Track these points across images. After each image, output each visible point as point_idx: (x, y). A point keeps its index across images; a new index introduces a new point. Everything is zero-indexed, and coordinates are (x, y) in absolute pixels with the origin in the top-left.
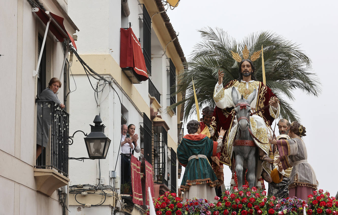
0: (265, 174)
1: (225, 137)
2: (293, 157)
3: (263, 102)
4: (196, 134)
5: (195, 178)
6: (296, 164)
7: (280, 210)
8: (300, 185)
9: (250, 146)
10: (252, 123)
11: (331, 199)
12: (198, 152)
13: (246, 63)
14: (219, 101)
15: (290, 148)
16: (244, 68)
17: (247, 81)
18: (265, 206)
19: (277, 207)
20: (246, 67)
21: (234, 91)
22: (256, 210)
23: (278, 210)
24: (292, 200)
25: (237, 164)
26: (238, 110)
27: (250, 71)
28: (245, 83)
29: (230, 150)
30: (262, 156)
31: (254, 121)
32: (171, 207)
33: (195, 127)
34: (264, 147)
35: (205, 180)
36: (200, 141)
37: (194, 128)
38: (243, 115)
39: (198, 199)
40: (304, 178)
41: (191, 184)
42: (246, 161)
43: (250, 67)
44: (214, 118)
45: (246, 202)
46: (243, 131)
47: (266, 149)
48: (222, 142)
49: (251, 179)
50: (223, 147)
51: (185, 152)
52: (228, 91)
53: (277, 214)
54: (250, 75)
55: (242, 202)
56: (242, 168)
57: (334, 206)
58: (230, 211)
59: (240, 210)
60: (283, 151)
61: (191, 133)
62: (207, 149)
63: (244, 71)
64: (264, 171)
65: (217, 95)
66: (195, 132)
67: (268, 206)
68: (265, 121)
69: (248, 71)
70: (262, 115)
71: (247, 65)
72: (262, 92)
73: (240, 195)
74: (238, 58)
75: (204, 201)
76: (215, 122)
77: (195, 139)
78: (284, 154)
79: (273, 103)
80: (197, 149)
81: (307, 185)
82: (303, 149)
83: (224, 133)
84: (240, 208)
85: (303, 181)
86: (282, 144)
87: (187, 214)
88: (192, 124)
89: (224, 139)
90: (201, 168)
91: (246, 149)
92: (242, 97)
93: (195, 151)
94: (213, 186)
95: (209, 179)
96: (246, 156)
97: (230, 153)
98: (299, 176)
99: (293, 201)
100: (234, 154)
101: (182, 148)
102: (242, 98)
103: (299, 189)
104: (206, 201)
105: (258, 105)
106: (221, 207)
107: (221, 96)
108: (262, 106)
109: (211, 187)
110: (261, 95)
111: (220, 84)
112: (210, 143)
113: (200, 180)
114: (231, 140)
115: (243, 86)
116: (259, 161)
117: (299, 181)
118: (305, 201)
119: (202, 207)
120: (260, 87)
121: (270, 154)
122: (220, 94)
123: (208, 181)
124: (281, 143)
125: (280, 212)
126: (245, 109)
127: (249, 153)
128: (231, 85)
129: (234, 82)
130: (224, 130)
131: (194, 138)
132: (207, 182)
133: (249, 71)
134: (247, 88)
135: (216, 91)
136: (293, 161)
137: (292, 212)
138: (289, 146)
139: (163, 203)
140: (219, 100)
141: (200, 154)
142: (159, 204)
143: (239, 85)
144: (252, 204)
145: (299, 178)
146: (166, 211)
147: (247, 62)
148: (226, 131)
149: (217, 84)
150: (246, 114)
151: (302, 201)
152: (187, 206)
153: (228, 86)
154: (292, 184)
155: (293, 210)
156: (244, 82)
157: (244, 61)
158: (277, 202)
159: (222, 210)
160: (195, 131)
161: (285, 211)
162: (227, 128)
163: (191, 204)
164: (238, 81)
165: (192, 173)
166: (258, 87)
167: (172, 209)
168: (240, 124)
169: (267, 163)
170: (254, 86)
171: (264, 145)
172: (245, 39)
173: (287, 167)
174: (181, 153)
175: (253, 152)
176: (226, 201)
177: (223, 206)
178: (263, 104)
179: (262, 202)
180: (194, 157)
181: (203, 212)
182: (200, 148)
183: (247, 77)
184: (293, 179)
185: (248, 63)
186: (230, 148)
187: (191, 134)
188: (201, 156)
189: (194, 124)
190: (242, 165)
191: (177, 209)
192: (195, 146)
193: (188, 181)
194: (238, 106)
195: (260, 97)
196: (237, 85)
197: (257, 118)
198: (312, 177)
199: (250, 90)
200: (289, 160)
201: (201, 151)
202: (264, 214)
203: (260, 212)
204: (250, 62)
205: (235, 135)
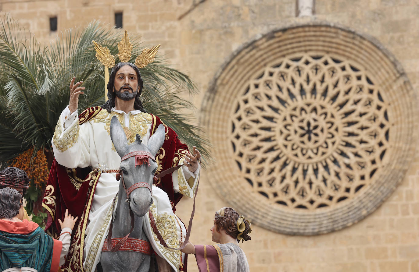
1: (75, 232)
3: (159, 160)
12: (21, 262)
13: (128, 70)
14: (67, 149)
15: (224, 264)
16: (121, 80)
20: (127, 78)
21: (115, 126)
26: (131, 166)
27: (135, 89)
28: (122, 115)
29: (90, 262)
33: (15, 203)
34: (171, 258)
36: (27, 235)
37: (12, 207)
43: (135, 79)
44: (51, 190)
47: (175, 261)
48: (70, 242)
60: (208, 269)
61: (4, 217)
62: (41, 255)
63: (122, 88)
65: (65, 136)
66: (14, 216)
69: (131, 89)
71: (130, 74)
74: (108, 59)
76: (54, 197)
77: (16, 231)
80: (19, 253)
83: (74, 223)
86: (205, 255)
89: (73, 237)
93: (16, 258)
97: (88, 269)
107: (72, 138)
111: (72, 111)
112: (46, 243)
114: (96, 237)
120: (154, 127)
122: (71, 134)
124: (205, 250)
126: (147, 164)
128: (89, 117)
129: (97, 111)
130: (73, 217)
131: (15, 228)
133: (133, 87)
135: (63, 125)
138: (223, 260)
140: (68, 146)
141: (26, 266)
143: (107, 118)
147: (130, 68)
148: (77, 218)
149: (66, 111)
150: (149, 178)
153: (83, 118)
156: (120, 112)
157: (121, 66)
160: (14, 213)
162: (79, 212)
164: (104, 110)
168: (136, 198)
170: (140, 123)
171: (171, 252)
178: (160, 164)
180: (11, 271)
182: (26, 253)
183: (127, 103)
186: (91, 257)
187: (5, 219)
188: (27, 270)
189: (13, 197)
192: (16, 248)
194: (130, 159)
196: (102, 118)
199: (132, 130)
201: (30, 258)
204: (136, 70)
205: (105, 228)
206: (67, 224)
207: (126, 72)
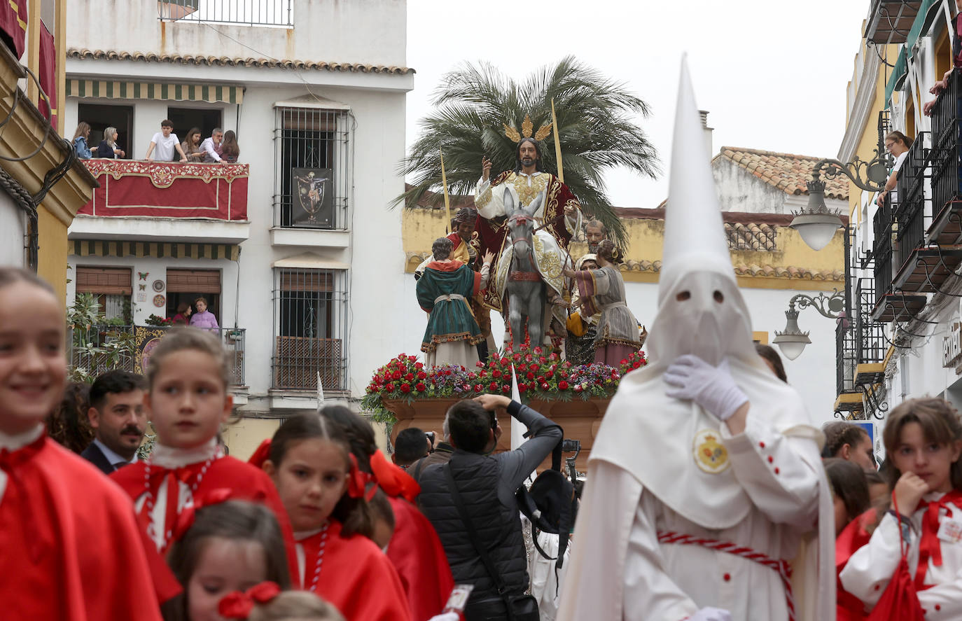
0: (556, 325)
1: (492, 265)
2: (602, 297)
3: (554, 208)
4: (447, 261)
5: (445, 332)
6: (606, 309)
7: (577, 383)
8: (612, 342)
9: (533, 282)
10: (537, 244)
12: (449, 291)
14: (483, 207)
15: (597, 284)
16: (523, 152)
17: (528, 173)
18: (554, 377)
19: (573, 378)
20: (527, 151)
21: (506, 196)
22: (540, 382)
23: (573, 384)
24: (595, 367)
25: (511, 310)
27: (534, 158)
28: (526, 177)
29: (500, 287)
30: (552, 297)
31: (540, 241)
32: (409, 378)
33: (446, 249)
34: (554, 283)
35: (461, 334)
36: (453, 271)
37: (444, 252)
38: (522, 236)
39: (451, 365)
40: (618, 330)
41: (439, 341)
42: (525, 303)
43: (533, 150)
45: (524, 371)
46: (522, 259)
47: (557, 285)
48: (488, 273)
49: (533, 333)
50: (490, 281)
51: (429, 289)
52: (497, 191)
53: (572, 389)
54: (533, 164)
55: (518, 371)
56: (520, 317)
58: (499, 384)
60: (585, 288)
61: (439, 259)
62: (465, 284)
63: (524, 158)
64: (555, 320)
65: (480, 199)
66: (446, 258)
67: (559, 377)
68: (558, 240)
69: (530, 158)
70: (552, 230)
71: (529, 148)
72: (554, 192)
73: (516, 359)
74: (515, 136)
75: (459, 369)
76: (478, 240)
77: (446, 269)
78: (586, 293)
79: (569, 212)
80: (448, 285)
81: (623, 342)
83: (492, 259)
85: (617, 336)
86: (583, 278)
87: (433, 388)
88: (441, 245)
89: (492, 269)
90: (456, 315)
91: (526, 285)
92: (520, 204)
93: (446, 288)
94: (473, 343)
95: (468, 333)
96: (526, 297)
97: (500, 292)
98: (610, 329)
99: (597, 370)
100: (507, 293)
101: (425, 283)
102: (520, 208)
103: (610, 349)
104: (463, 369)
105: (546, 213)
106: (487, 378)
107: (487, 198)
108: (553, 214)
109: (471, 346)
110: (552, 196)
111: (485, 180)
112: (469, 276)
113: (452, 335)
115: (522, 182)
116: (547, 305)
117: (610, 336)
118: (616, 370)
119: (458, 378)
120: (550, 184)
121: (564, 294)
122: (486, 195)
123: (467, 336)
124: (583, 275)
125: (576, 387)
126: (524, 225)
127: (532, 292)
128: (502, 180)
129: (508, 175)
130: (492, 254)
131: (444, 268)
132: (465, 338)
133: (532, 157)
134: (530, 185)
135: (479, 191)
136: (601, 304)
137: (595, 386)
138: (596, 281)
139: (396, 372)
140: (483, 205)
141: (453, 293)
142: (390, 374)
143: (516, 180)
144: (533, 374)
145: (610, 332)
146: (400, 385)
147: (530, 143)
148: (495, 254)
149: (481, 180)
150: (526, 233)
151: (611, 369)
152: (433, 376)
153: (497, 182)
154: (599, 341)
155: (598, 382)
156: (525, 175)
157: (524, 141)
158: (573, 370)
159: (487, 383)
160: (445, 256)
161: (584, 385)
162: (496, 250)
163: (440, 373)
164: (514, 173)
165: (440, 323)
166: (546, 184)
167: (410, 381)
168: (517, 246)
169: (559, 307)
170: (540, 182)
171: (554, 279)
172: (530, 77)
173: (593, 312)
174: (423, 291)
175: (537, 291)
176: (494, 369)
177: (489, 377)
178: (555, 211)
179: (550, 372)
180: (442, 298)
181: (458, 386)
182: (453, 284)
183: (529, 168)
184: (600, 334)
185: (531, 145)
186: (501, 284)
187: (439, 261)
188: (454, 296)
190: (519, 312)
191: (418, 381)
192: (445, 282)
193: (433, 336)
194: (513, 221)
195: (549, 199)
197: (544, 237)
198: (631, 328)
199: (533, 188)
200: (596, 301)
201: (456, 288)
202: (553, 387)
203: (546, 385)
204: (534, 144)
205: (508, 264)
206: (488, 259)
207: (526, 147)
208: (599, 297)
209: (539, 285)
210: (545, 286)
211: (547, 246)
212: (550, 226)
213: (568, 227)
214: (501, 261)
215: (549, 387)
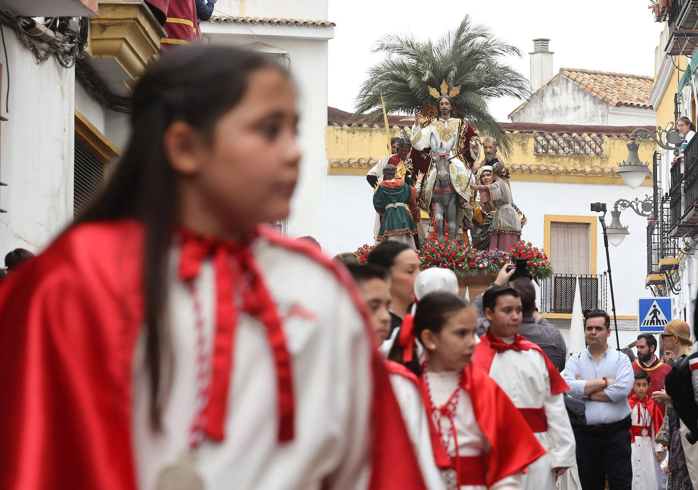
0: (466, 220)
1: (423, 181)
2: (496, 202)
4: (393, 180)
5: (393, 228)
6: (499, 208)
7: (481, 263)
8: (503, 232)
9: (450, 194)
10: (452, 169)
11: (533, 250)
12: (395, 201)
15: (492, 194)
16: (442, 106)
17: (446, 119)
18: (466, 260)
19: (478, 259)
20: (445, 105)
21: (432, 138)
22: (457, 263)
23: (478, 264)
25: (436, 214)
26: (437, 159)
27: (449, 109)
28: (444, 122)
29: (428, 196)
30: (463, 204)
31: (454, 166)
33: (392, 172)
34: (464, 195)
35: (404, 230)
36: (397, 188)
37: (390, 174)
38: (443, 165)
40: (507, 224)
41: (390, 235)
42: (445, 208)
43: (449, 104)
44: (411, 160)
45: (446, 256)
46: (443, 181)
47: (466, 196)
48: (420, 187)
49: (451, 227)
50: (421, 193)
51: (382, 199)
52: (425, 131)
53: (478, 267)
54: (449, 113)
55: (442, 256)
56: (442, 217)
57: (535, 258)
59: (441, 264)
60: (485, 197)
61: (387, 179)
62: (405, 196)
63: (443, 109)
64: (465, 217)
65: (414, 139)
67: (469, 259)
68: (466, 163)
69: (447, 109)
70: (462, 156)
72: (463, 131)
73: (441, 248)
76: (412, 165)
77: (392, 186)
78: (485, 200)
79: (473, 146)
80: (394, 197)
81: (510, 231)
82: (506, 193)
83: (423, 177)
84: (440, 262)
85: (506, 228)
86: (483, 190)
88: (388, 170)
89: (423, 184)
90: (400, 217)
91: (446, 197)
92: (441, 143)
93: (393, 199)
94: (411, 235)
95: (408, 228)
96: (446, 204)
97: (428, 200)
98: (502, 222)
99: (494, 253)
100: (433, 201)
101: (378, 195)
102: (441, 146)
103: (501, 237)
105: (458, 146)
107: (419, 137)
108: (462, 146)
109: (410, 237)
110: (461, 134)
112: (408, 190)
113: (399, 230)
114: (431, 186)
115: (441, 125)
116: (459, 209)
117: (502, 227)
118: (507, 253)
120: (460, 126)
121: (471, 201)
123: (408, 231)
124: (483, 188)
125: (481, 265)
126: (444, 158)
127: (449, 201)
128: (428, 123)
129: (432, 120)
130: (422, 174)
132: (407, 232)
134: (446, 126)
135: (413, 133)
136: (496, 205)
137: (492, 264)
138: (491, 192)
139: (362, 257)
141: (398, 202)
143: (437, 123)
144: (453, 257)
145: (502, 225)
147: (446, 99)
148: (424, 174)
149: (415, 126)
150: (445, 163)
151: (503, 253)
153: (425, 125)
154: (494, 231)
155: (494, 262)
156: (443, 120)
157: (442, 98)
158: (478, 254)
160: (391, 177)
161: (486, 264)
162: (425, 171)
164: (436, 119)
165: (390, 222)
166: (458, 126)
168: (440, 174)
169: (468, 210)
170: (453, 125)
171: (464, 192)
173: (489, 210)
174: (377, 201)
175: (453, 200)
176: (426, 254)
177: (424, 260)
178: (464, 144)
179: (463, 256)
180: (391, 205)
182: (397, 196)
183: (446, 116)
184: (495, 225)
185: (447, 101)
187: (387, 181)
188: (398, 204)
189: (391, 169)
190: (442, 214)
192: (392, 195)
193: (386, 231)
195: (460, 136)
197: (457, 163)
198: (516, 222)
199: (449, 129)
200: (492, 204)
201: (400, 198)
202: (466, 267)
203: (461, 265)
204: (449, 99)
205: (434, 182)
206: (420, 176)
207: (444, 102)
208: (494, 202)
209: (455, 195)
210: (458, 196)
211: (459, 169)
212: (461, 155)
213: (473, 155)
214: (429, 179)
215: (463, 266)
